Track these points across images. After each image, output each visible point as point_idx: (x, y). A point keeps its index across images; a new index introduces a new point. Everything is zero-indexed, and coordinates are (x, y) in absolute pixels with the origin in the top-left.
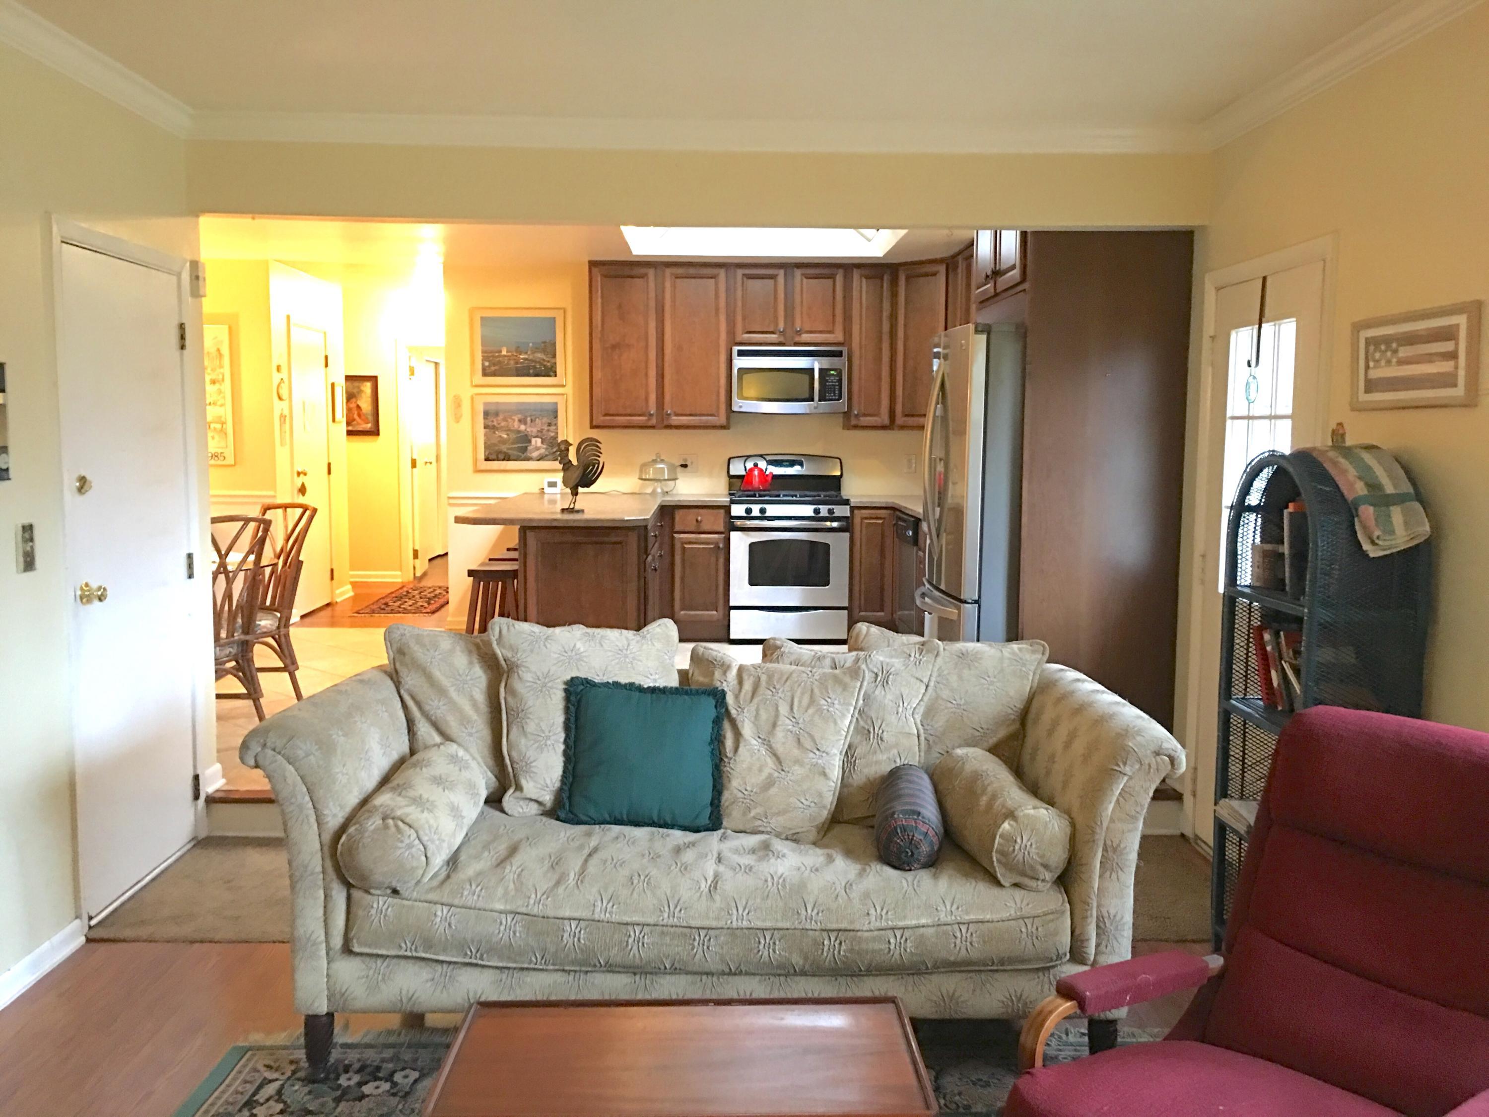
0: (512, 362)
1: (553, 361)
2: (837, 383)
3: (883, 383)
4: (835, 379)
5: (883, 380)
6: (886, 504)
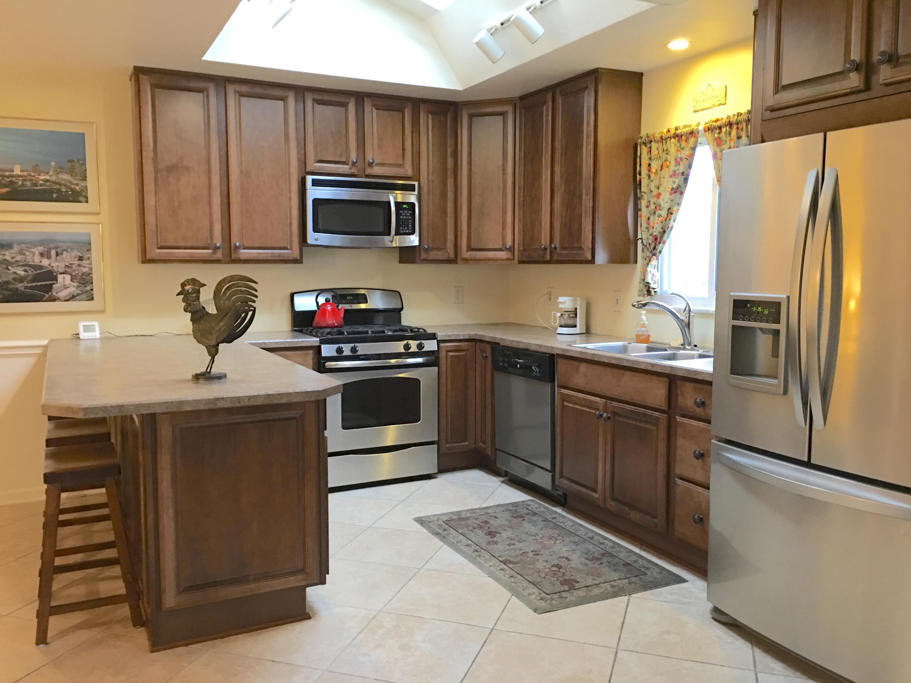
0: (28, 183)
1: (83, 184)
2: (410, 217)
3: (449, 218)
4: (408, 213)
5: (449, 215)
6: (469, 336)
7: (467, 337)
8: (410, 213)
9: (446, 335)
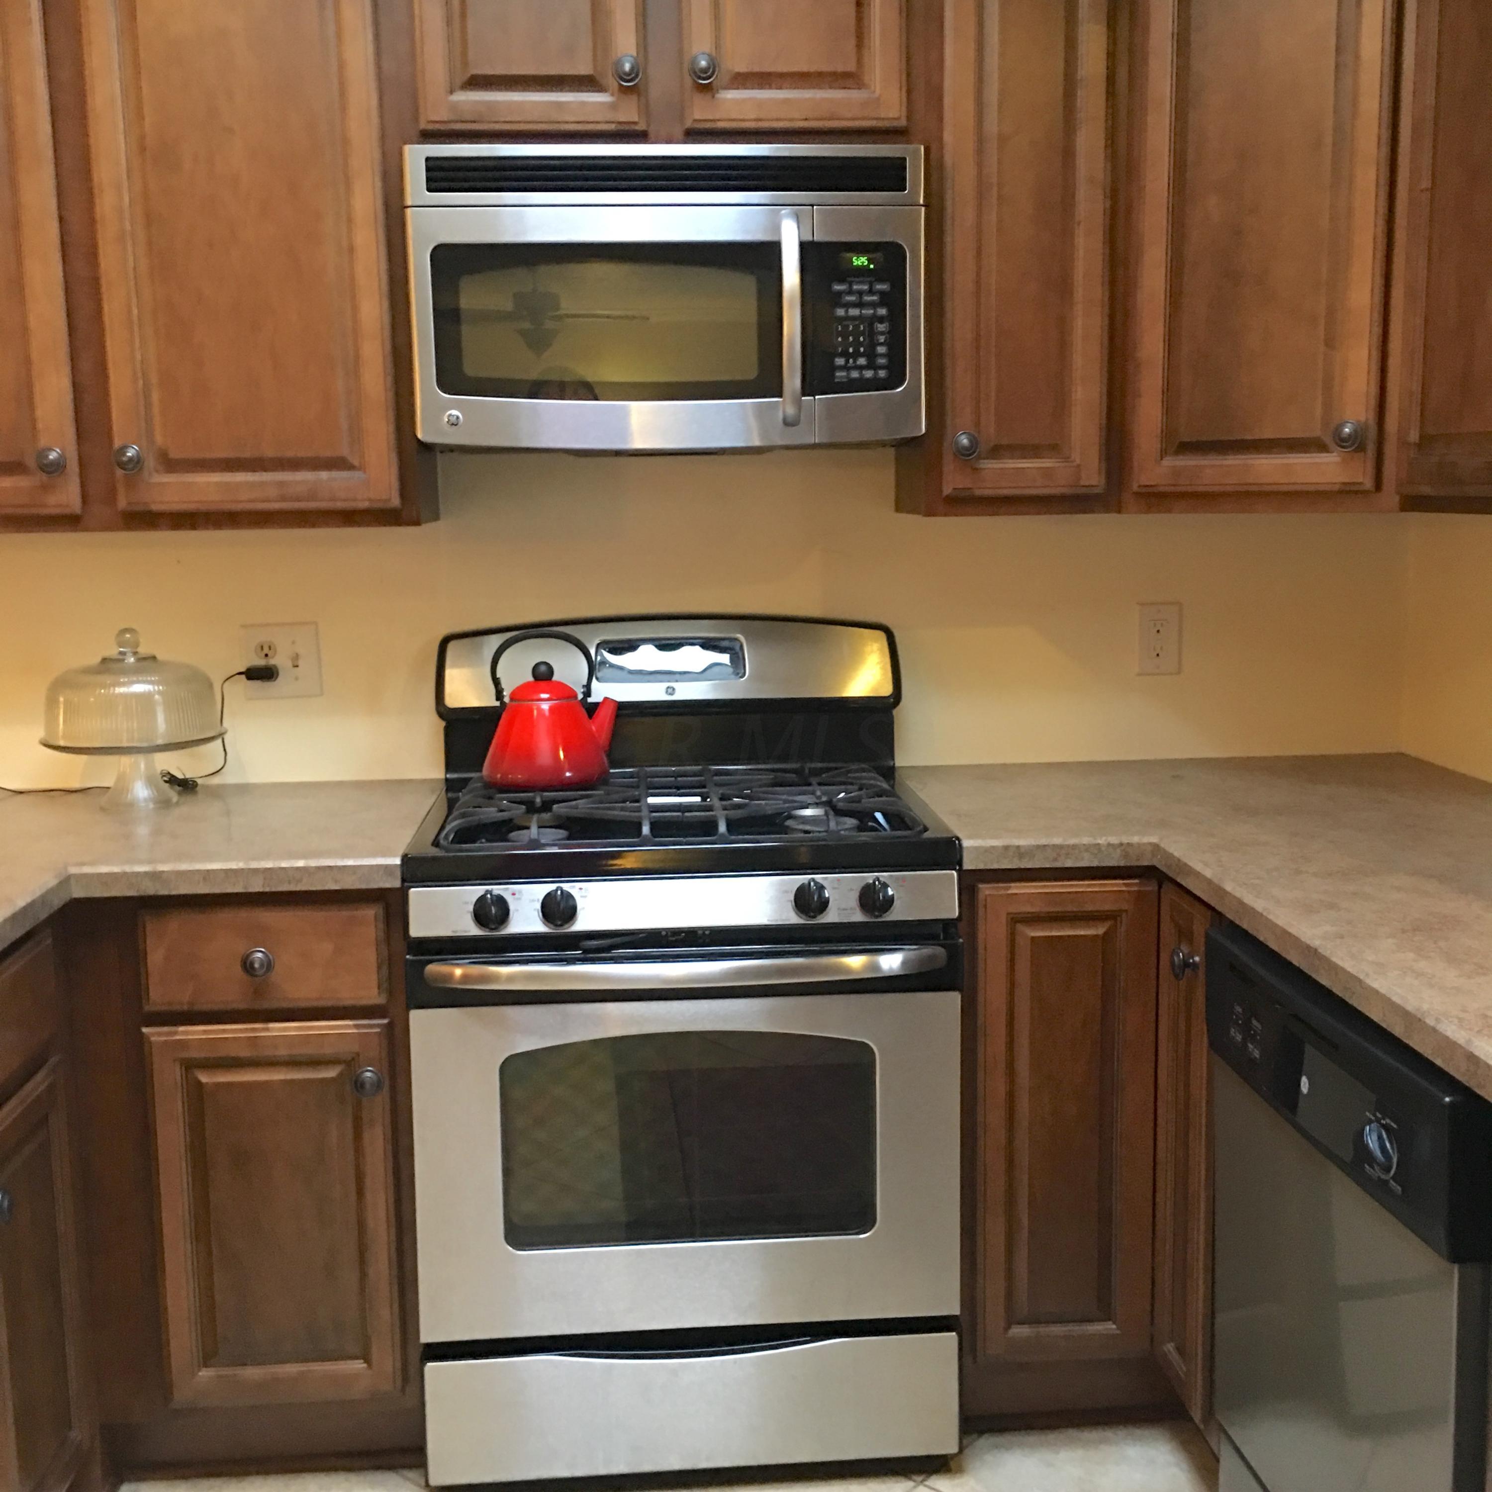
2: (882, 311)
3: (1079, 309)
4: (871, 292)
5: (1079, 294)
6: (1126, 855)
7: (1114, 860)
8: (882, 293)
9: (1006, 848)
